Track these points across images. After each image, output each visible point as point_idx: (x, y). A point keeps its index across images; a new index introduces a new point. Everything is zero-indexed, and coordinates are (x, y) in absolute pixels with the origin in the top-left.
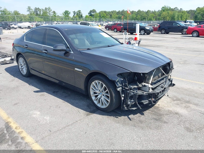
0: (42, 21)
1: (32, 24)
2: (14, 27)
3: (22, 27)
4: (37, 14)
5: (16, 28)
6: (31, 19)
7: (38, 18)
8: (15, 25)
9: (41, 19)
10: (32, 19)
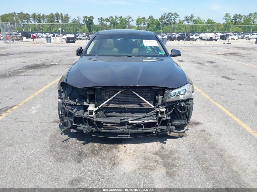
0: (240, 31)
1: (216, 35)
2: (194, 38)
3: (203, 39)
4: (236, 22)
5: (196, 40)
6: (225, 29)
7: (234, 27)
8: (195, 35)
9: (239, 29)
10: (227, 29)
